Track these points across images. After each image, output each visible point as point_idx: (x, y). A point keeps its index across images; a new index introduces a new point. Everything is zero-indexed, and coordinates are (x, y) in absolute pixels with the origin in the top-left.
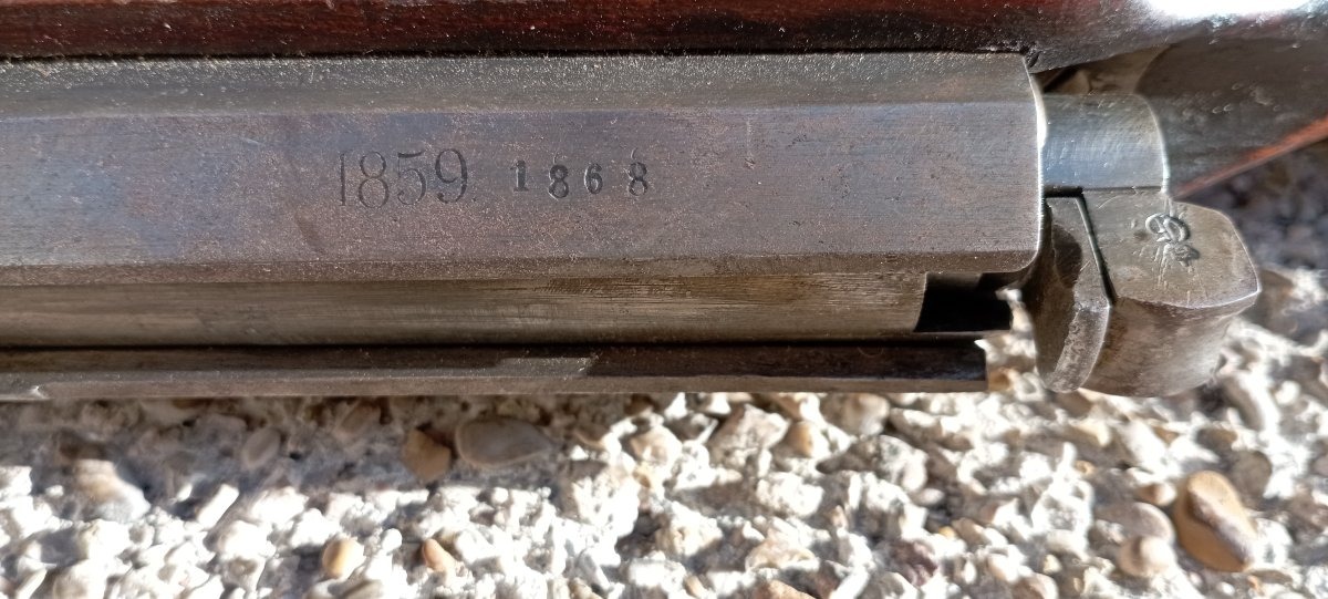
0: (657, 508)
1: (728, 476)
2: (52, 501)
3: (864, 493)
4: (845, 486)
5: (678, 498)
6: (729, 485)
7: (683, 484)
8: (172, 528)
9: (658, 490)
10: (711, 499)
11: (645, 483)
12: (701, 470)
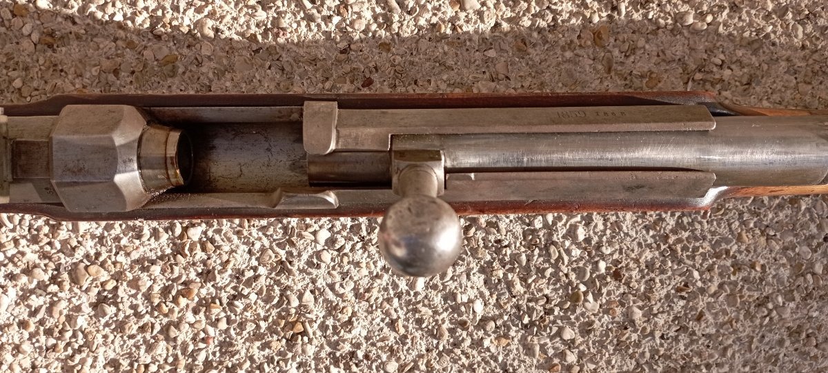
0: (499, 22)
1: (514, 15)
2: (381, 7)
3: (539, 23)
4: (536, 21)
5: (503, 20)
6: (514, 17)
7: (505, 17)
8: (408, 17)
9: (500, 18)
10: (509, 20)
11: (497, 16)
12: (509, 14)
